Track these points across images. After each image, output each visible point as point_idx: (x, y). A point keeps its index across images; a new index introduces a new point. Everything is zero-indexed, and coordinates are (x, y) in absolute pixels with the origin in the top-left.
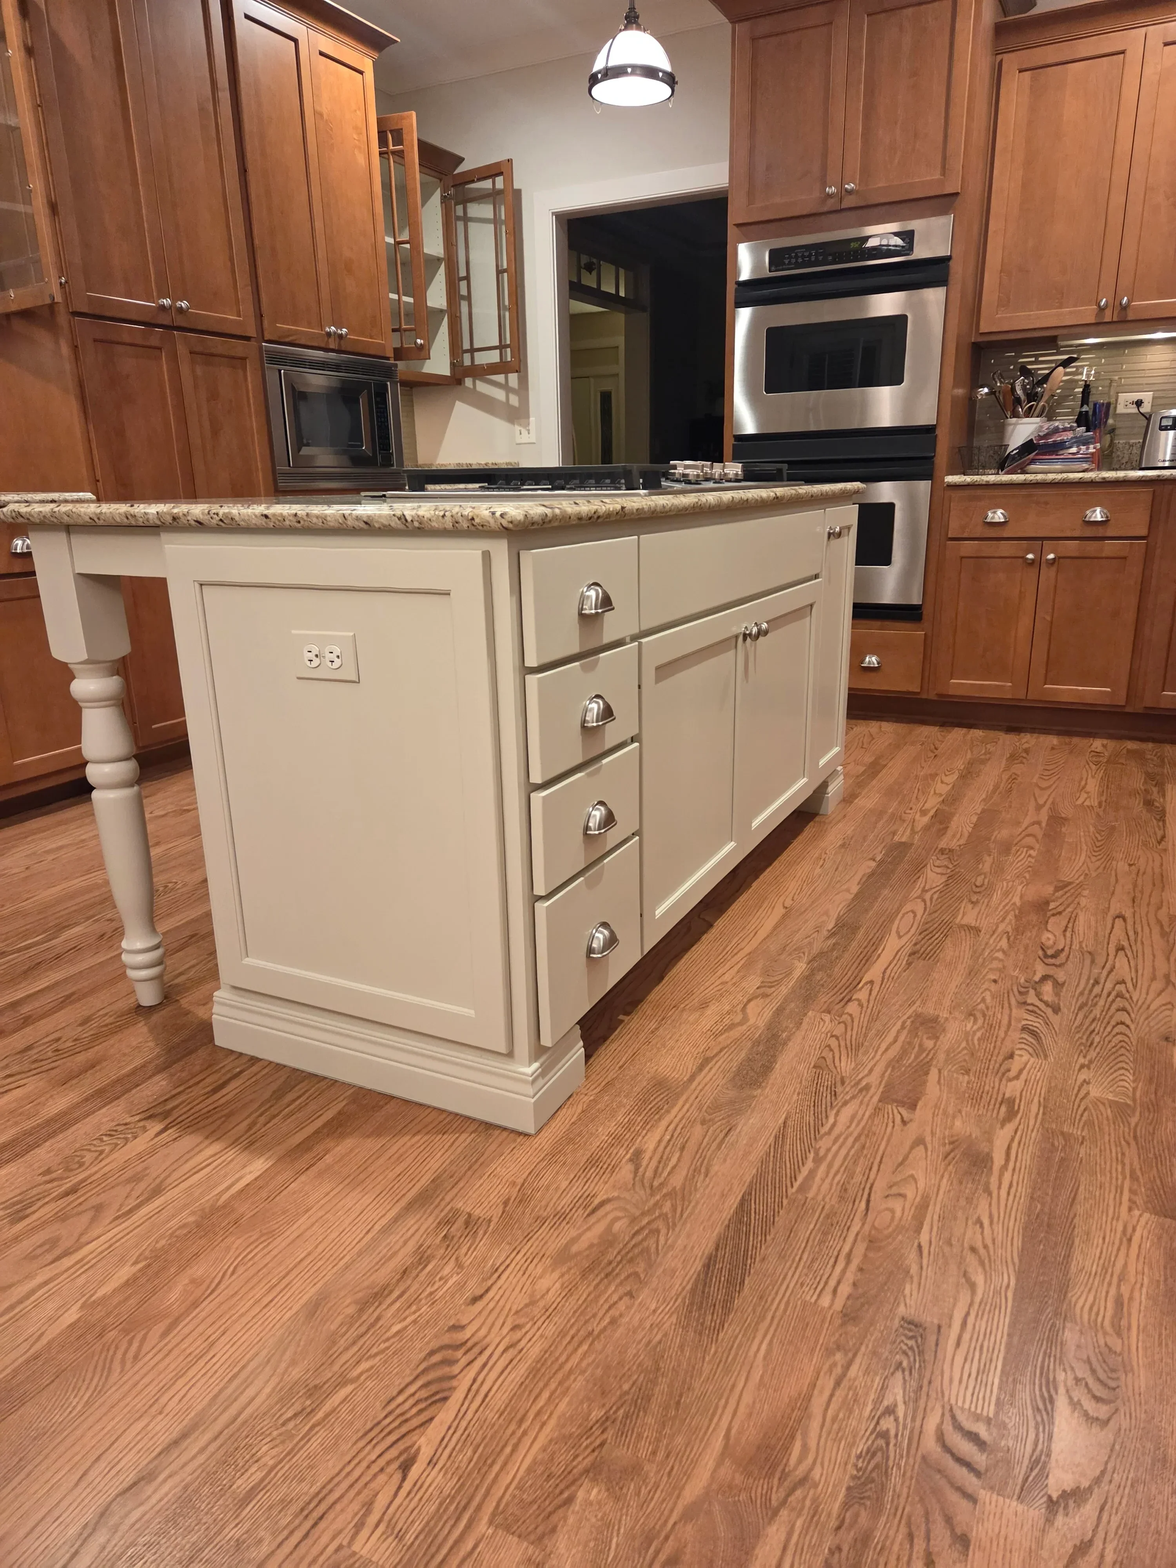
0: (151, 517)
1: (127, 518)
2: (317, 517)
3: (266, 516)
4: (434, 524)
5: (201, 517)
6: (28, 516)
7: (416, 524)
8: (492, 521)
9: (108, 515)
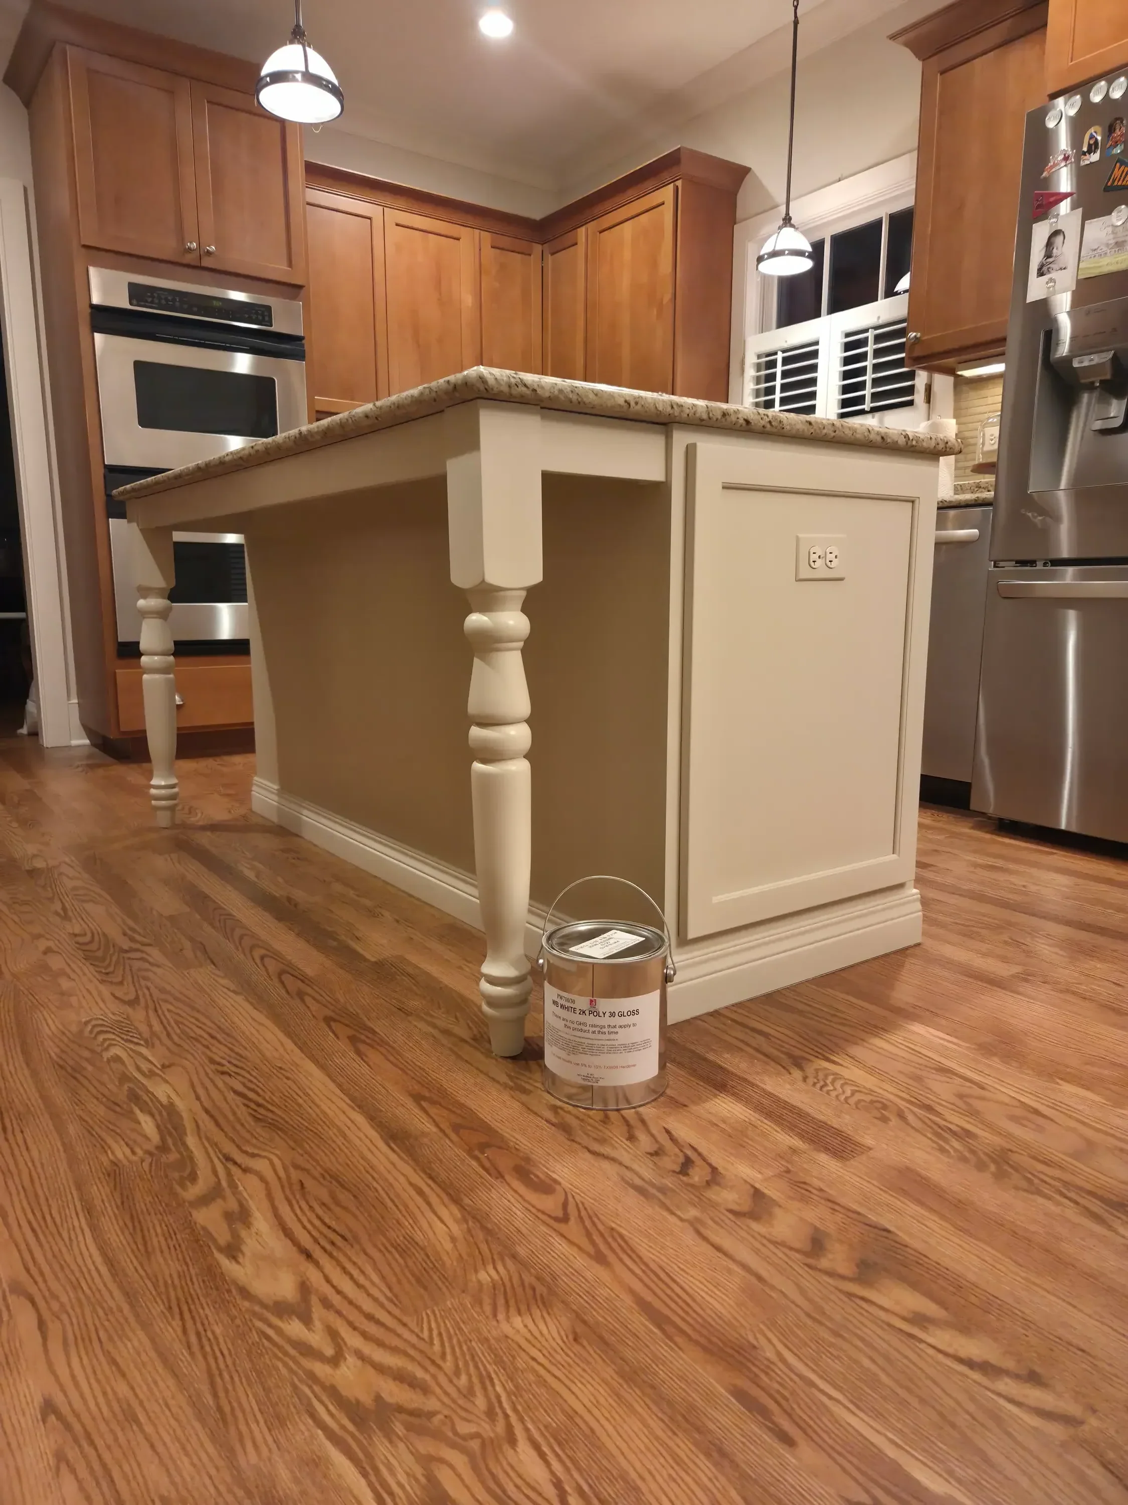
0: (699, 410)
1: (672, 407)
2: (850, 428)
3: (810, 423)
4: (925, 444)
5: (752, 416)
6: (536, 387)
7: (914, 443)
8: (956, 445)
9: (650, 401)
